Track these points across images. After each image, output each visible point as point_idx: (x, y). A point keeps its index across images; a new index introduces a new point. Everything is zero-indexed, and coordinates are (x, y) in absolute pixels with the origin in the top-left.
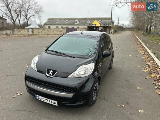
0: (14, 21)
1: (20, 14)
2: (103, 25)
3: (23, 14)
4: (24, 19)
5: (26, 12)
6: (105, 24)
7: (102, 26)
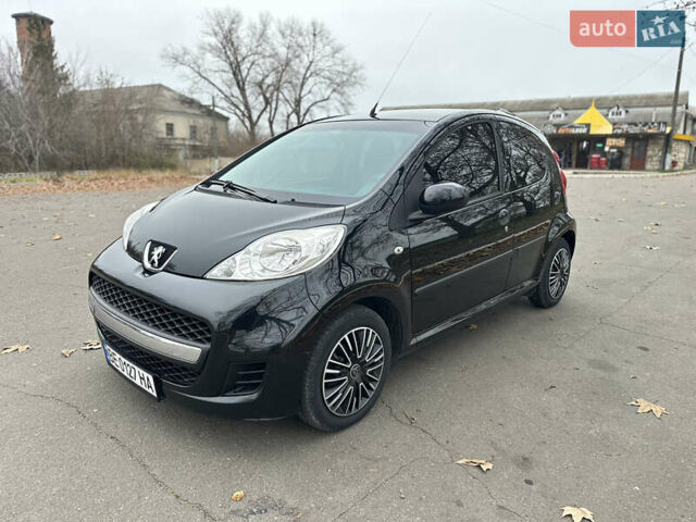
0: (253, 125)
1: (275, 98)
2: (625, 127)
3: (288, 98)
4: (289, 116)
5: (298, 89)
6: (636, 125)
7: (619, 131)
